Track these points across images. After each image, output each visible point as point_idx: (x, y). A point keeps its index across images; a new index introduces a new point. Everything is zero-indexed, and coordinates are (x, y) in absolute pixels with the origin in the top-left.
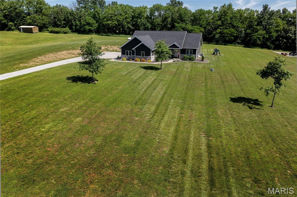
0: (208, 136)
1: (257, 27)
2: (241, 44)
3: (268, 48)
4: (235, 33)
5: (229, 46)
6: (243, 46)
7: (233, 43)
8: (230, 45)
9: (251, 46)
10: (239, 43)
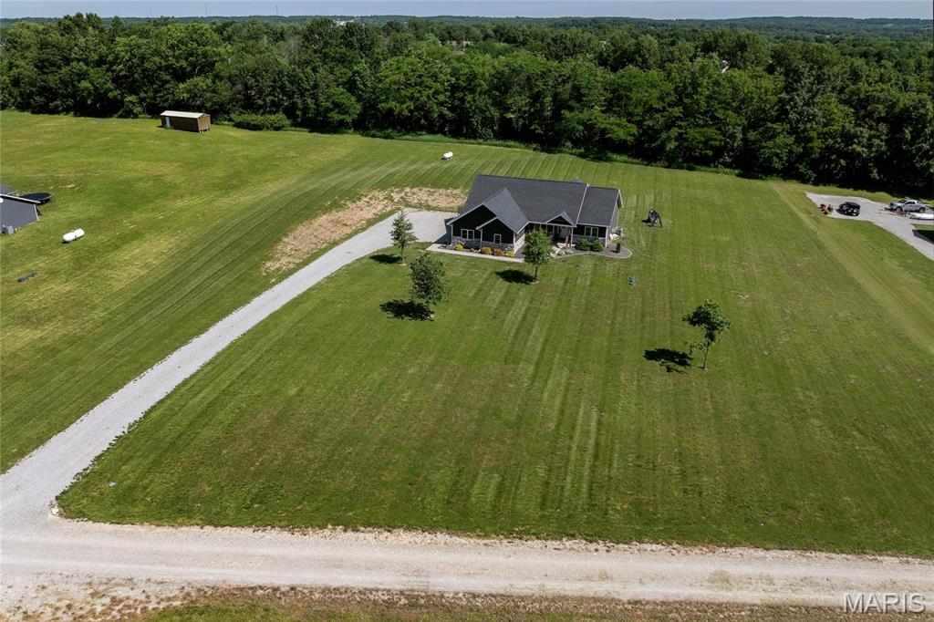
0: (601, 410)
1: (774, 126)
2: (732, 168)
3: (803, 179)
4: (716, 140)
5: (701, 171)
6: (737, 172)
7: (712, 165)
8: (703, 168)
9: (758, 172)
10: (726, 165)
